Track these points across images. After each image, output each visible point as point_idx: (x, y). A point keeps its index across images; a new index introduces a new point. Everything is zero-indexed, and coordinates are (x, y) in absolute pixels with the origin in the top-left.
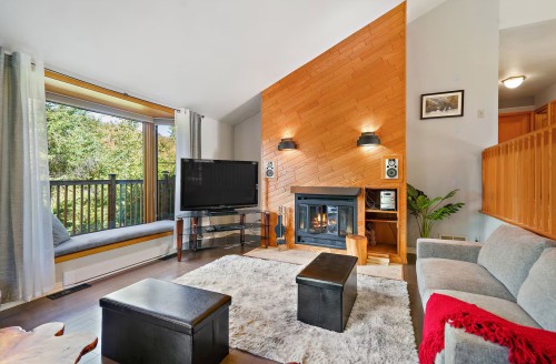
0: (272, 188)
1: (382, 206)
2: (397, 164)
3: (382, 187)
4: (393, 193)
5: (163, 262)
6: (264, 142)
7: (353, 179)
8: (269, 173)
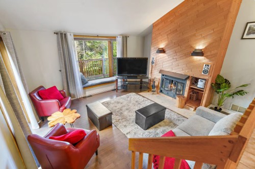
0: (153, 69)
1: (198, 86)
2: (209, 68)
3: (200, 77)
4: (204, 81)
5: (112, 92)
6: (152, 49)
7: (186, 71)
8: (153, 63)
